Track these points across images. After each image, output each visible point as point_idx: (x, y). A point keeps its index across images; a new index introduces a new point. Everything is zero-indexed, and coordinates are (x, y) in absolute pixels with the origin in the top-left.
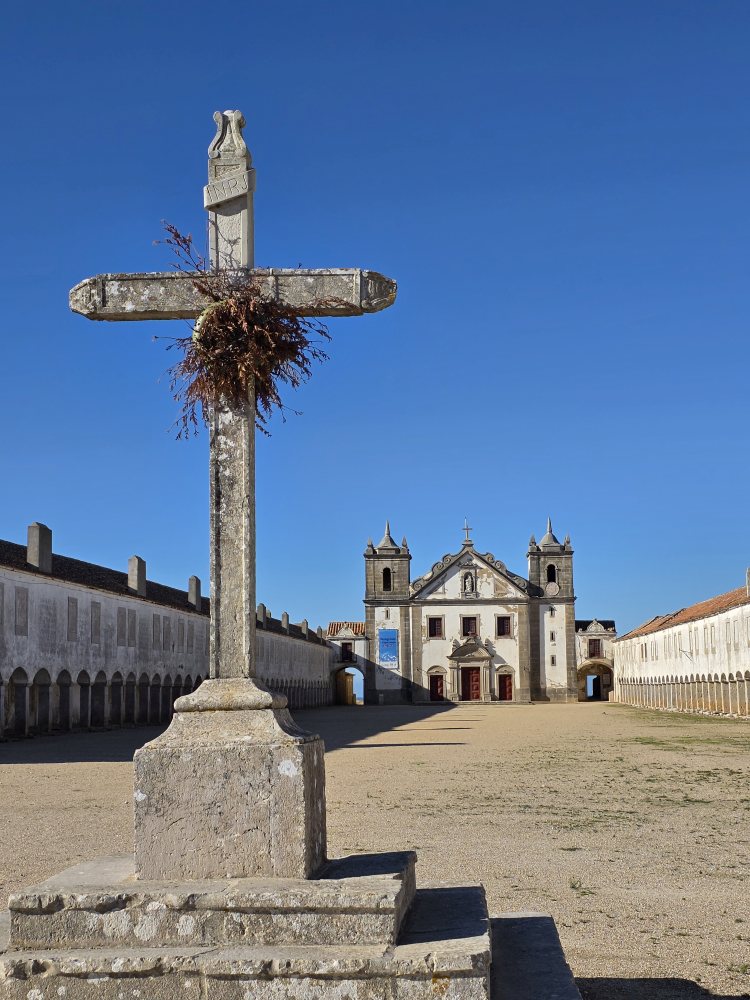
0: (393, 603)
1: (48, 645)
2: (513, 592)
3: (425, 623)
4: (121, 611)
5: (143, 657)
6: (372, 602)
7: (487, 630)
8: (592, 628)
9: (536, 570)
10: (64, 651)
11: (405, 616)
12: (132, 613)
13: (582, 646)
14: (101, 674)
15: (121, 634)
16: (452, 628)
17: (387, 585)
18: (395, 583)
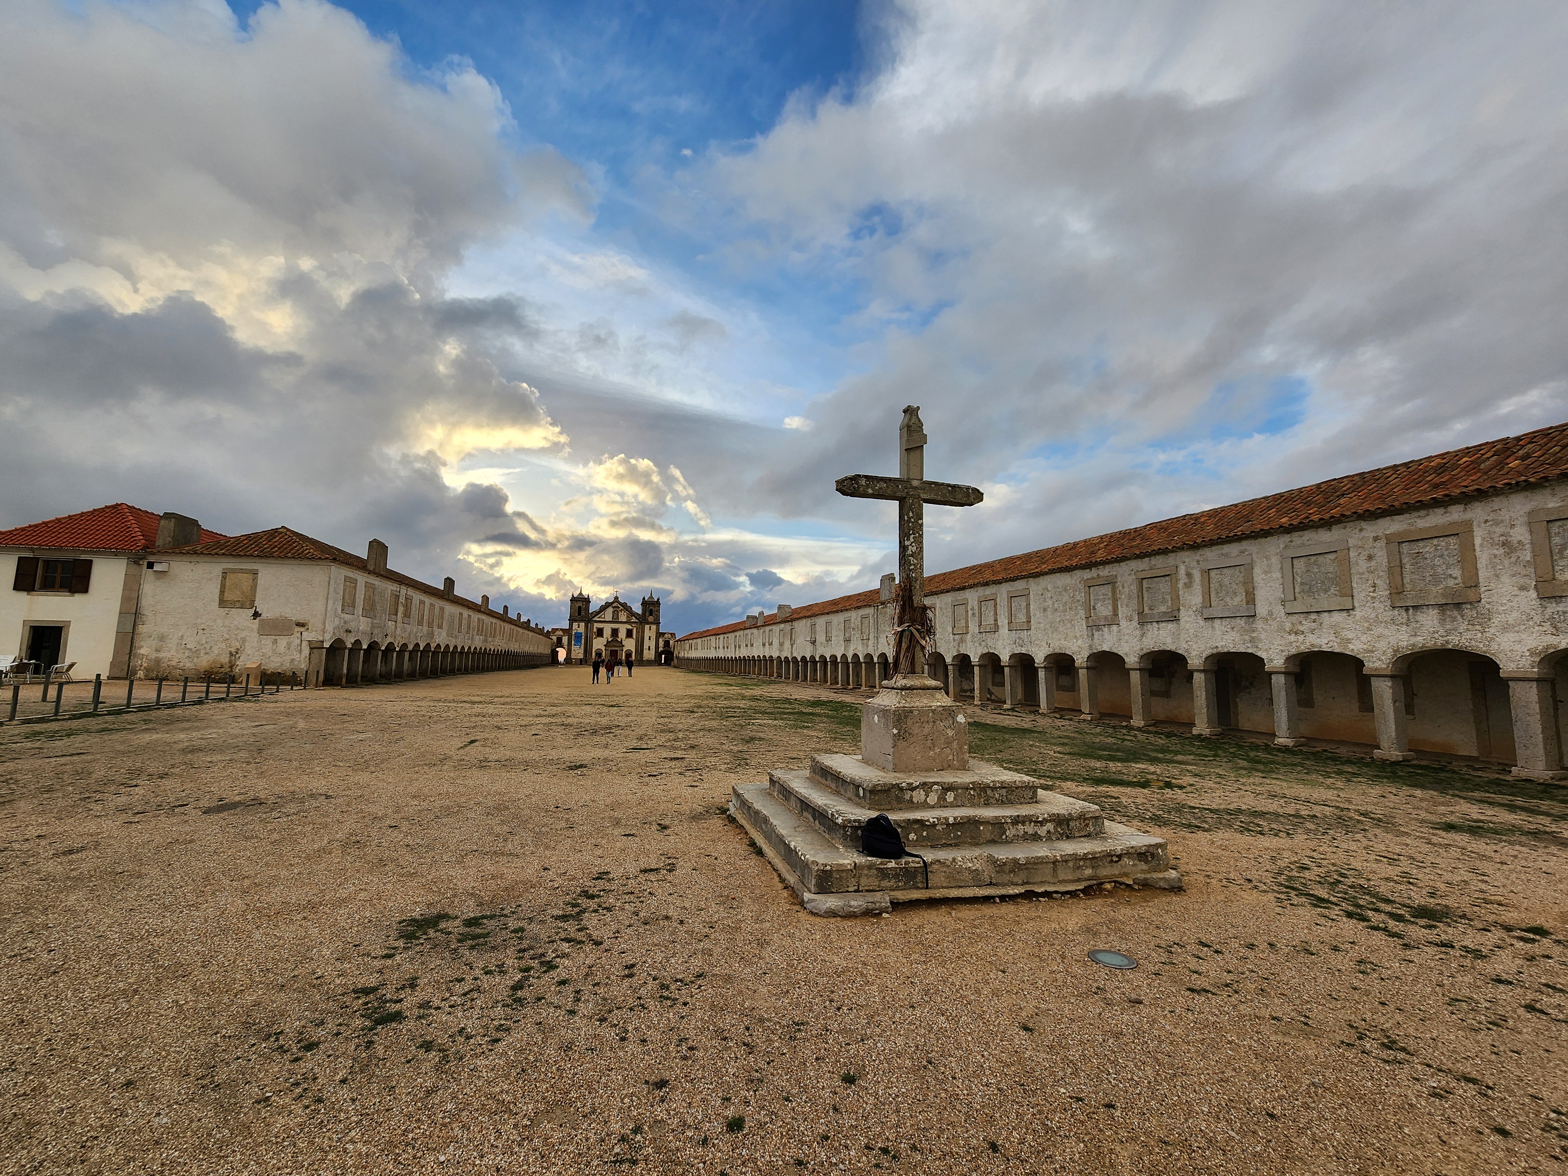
0: (582, 621)
1: (450, 634)
2: (634, 619)
3: (595, 630)
4: (479, 619)
5: (485, 641)
6: (572, 620)
7: (622, 634)
8: (666, 636)
9: (644, 611)
10: (456, 637)
11: (586, 627)
12: (483, 620)
13: (661, 644)
14: (470, 648)
15: (478, 630)
16: (607, 633)
17: (579, 614)
18: (583, 613)
